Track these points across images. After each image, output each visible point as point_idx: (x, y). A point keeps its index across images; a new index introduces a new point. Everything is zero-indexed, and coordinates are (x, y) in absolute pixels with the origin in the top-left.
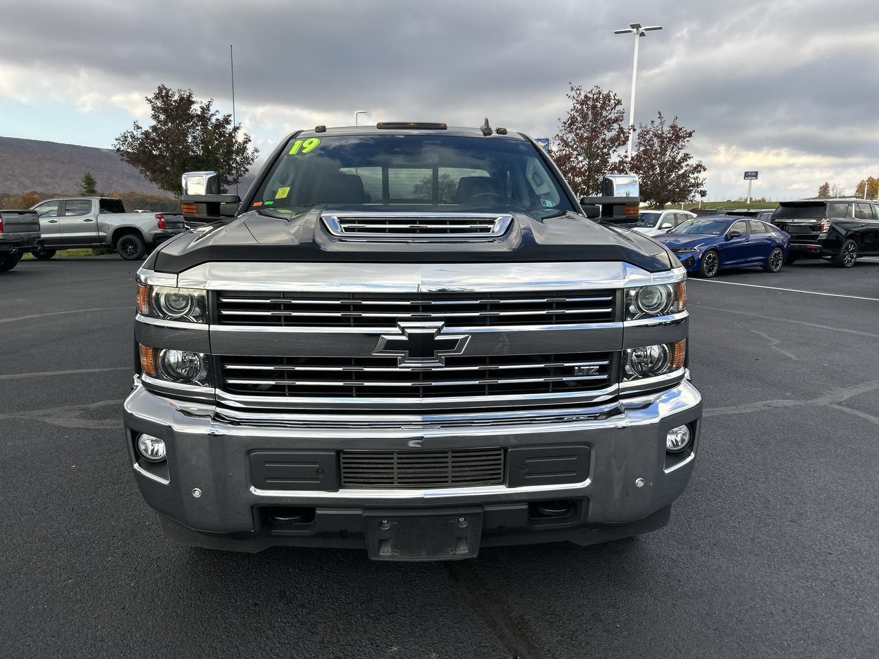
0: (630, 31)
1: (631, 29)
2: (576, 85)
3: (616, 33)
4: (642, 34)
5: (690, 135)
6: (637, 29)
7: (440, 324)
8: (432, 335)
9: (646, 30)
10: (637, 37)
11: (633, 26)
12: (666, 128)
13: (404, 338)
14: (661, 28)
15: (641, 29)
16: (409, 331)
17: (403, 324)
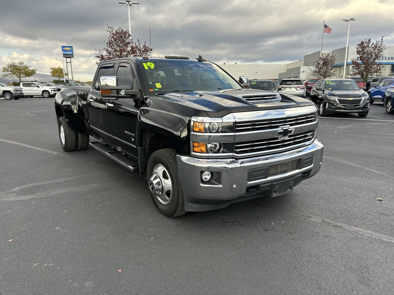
0: (125, 3)
1: (126, 2)
2: (110, 26)
3: (119, 3)
4: (131, 5)
5: (151, 50)
6: (129, 3)
7: (289, 126)
8: (288, 129)
9: (132, 3)
10: (129, 6)
11: (127, 1)
12: (142, 46)
13: (282, 131)
14: (138, 4)
15: (130, 3)
16: (284, 129)
17: (282, 127)
